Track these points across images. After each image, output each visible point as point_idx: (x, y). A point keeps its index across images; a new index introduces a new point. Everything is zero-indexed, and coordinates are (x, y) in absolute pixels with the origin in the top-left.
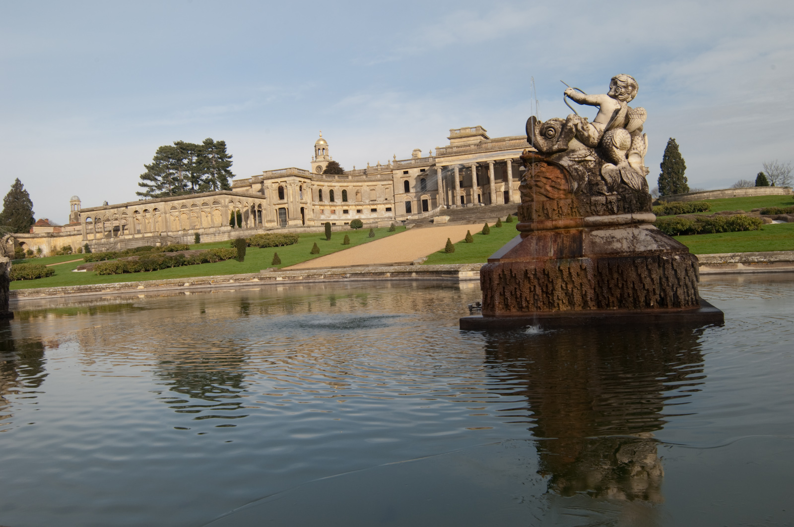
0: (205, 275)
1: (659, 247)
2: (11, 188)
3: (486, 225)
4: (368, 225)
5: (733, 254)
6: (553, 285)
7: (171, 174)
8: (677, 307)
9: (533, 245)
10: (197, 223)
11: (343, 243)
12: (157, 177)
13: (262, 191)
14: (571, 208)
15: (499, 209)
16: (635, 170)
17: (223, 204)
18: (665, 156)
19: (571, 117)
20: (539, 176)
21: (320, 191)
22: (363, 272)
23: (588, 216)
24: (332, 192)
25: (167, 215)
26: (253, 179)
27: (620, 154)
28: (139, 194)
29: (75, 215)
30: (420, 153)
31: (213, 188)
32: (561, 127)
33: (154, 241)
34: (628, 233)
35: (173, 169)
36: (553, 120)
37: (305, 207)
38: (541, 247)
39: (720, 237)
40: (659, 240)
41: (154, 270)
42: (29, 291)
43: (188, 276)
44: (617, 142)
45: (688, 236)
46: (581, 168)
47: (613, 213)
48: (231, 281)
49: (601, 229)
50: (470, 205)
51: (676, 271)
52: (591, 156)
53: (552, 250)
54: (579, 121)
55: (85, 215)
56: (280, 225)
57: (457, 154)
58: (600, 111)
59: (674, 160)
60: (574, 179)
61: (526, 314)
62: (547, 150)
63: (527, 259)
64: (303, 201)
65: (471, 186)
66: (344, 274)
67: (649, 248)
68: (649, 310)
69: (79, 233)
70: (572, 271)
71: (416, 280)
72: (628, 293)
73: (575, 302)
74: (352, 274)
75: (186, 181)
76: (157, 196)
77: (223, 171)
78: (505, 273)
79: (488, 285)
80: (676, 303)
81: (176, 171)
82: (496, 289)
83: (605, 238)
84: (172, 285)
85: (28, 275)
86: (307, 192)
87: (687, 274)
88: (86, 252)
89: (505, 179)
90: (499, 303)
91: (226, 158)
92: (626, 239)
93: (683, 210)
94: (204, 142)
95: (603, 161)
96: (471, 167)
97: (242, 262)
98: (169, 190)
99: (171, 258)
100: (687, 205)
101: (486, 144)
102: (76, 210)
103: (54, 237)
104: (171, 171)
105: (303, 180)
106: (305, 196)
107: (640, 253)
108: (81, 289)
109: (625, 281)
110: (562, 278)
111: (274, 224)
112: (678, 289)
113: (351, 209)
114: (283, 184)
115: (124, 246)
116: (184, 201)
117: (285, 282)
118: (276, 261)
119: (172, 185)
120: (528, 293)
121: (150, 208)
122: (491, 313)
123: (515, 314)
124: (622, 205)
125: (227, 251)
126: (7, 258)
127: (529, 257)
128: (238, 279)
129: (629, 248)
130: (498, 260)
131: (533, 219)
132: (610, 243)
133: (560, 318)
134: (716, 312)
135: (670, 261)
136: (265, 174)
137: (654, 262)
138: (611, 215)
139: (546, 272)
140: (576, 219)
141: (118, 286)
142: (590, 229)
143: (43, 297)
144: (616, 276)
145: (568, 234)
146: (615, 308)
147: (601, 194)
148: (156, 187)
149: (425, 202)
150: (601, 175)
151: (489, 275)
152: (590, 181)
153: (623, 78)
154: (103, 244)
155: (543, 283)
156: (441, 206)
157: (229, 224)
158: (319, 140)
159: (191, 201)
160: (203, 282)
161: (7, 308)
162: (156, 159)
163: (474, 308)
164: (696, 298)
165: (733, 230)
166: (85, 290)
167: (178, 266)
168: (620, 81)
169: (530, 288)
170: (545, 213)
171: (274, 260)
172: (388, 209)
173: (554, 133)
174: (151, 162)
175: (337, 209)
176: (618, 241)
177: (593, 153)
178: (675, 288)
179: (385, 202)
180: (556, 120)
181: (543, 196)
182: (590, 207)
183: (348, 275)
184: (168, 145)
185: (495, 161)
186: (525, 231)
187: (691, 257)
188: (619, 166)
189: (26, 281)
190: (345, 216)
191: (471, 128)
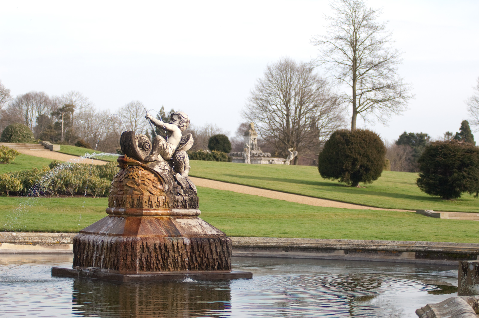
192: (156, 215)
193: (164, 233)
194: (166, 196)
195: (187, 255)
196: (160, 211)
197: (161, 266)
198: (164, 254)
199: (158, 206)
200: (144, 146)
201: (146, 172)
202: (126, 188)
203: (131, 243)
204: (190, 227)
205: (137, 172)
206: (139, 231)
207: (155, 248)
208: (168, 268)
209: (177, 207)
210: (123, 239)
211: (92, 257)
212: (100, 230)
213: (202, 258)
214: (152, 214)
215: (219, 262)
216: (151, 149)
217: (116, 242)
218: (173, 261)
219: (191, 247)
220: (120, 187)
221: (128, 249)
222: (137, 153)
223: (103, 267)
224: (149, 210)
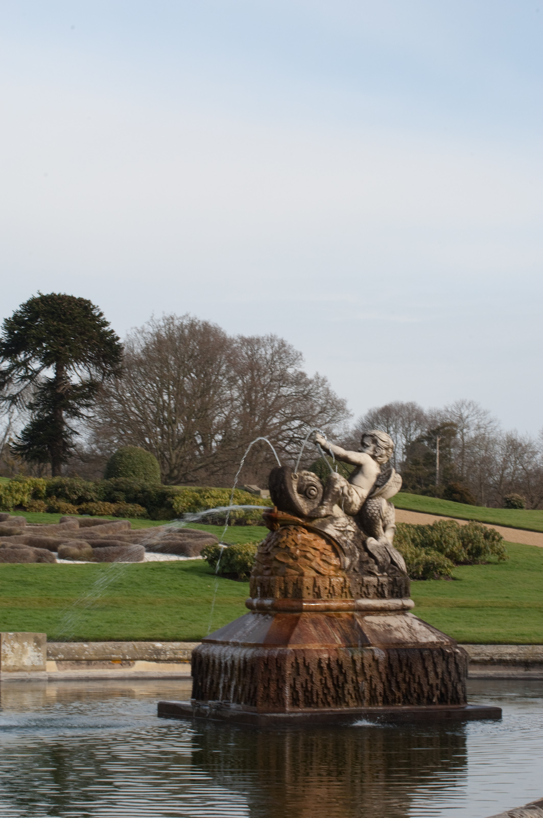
146: (400, 704)
147: (371, 574)
181: (313, 571)
188: (380, 541)
192: (328, 609)
193: (339, 641)
194: (346, 576)
195: (381, 679)
196: (334, 604)
197: (333, 698)
198: (337, 677)
199: (332, 594)
200: (308, 491)
201: (310, 536)
202: (275, 564)
203: (276, 659)
204: (388, 630)
205: (293, 537)
206: (293, 637)
207: (320, 667)
208: (345, 702)
209: (367, 596)
210: (265, 653)
211: (218, 684)
212: (232, 636)
213: (409, 684)
214: (320, 609)
215: (441, 691)
216: (320, 496)
217: (252, 659)
218: (355, 690)
219: (387, 665)
220: (265, 562)
221: (270, 670)
222: (294, 503)
223: (234, 701)
224: (314, 602)
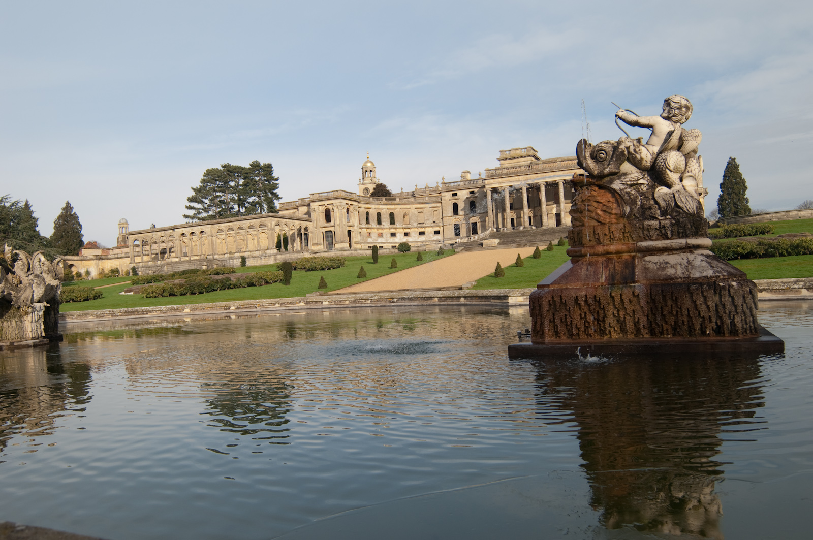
0: (251, 299)
1: (715, 273)
2: (61, 211)
3: (537, 248)
4: (416, 249)
5: (797, 279)
6: (604, 312)
7: (218, 196)
8: (734, 335)
9: (583, 271)
10: (243, 246)
11: (390, 266)
12: (204, 200)
13: (308, 213)
14: (623, 232)
15: (550, 232)
16: (689, 193)
17: (269, 227)
18: (725, 176)
19: (623, 140)
20: (589, 200)
21: (367, 214)
22: (410, 297)
23: (641, 241)
24: (379, 215)
25: (214, 238)
26: (300, 201)
27: (673, 177)
28: (186, 217)
29: (123, 238)
30: (469, 174)
31: (259, 211)
32: (612, 149)
33: (200, 263)
34: (683, 259)
35: (220, 191)
36: (604, 143)
37: (352, 230)
38: (592, 273)
39: (784, 261)
40: (715, 266)
41: (200, 293)
42: (78, 314)
43: (234, 300)
44: (670, 165)
45: (749, 260)
46: (633, 192)
47: (667, 238)
48: (277, 305)
49: (655, 255)
50: (521, 228)
51: (733, 298)
52: (644, 179)
53: (603, 276)
54: (631, 144)
55: (132, 237)
56: (327, 248)
57: (507, 175)
58: (653, 133)
59: (734, 181)
60: (627, 203)
61: (576, 341)
62: (598, 173)
63: (578, 285)
64: (350, 224)
65: (522, 208)
66: (391, 298)
67: (705, 274)
68: (705, 339)
69: (126, 255)
70: (624, 297)
71: (465, 305)
72: (683, 321)
73: (627, 330)
74: (399, 298)
75: (233, 204)
76: (203, 219)
77: (269, 194)
78: (555, 299)
79: (537, 312)
80: (734, 331)
81: (223, 194)
82: (546, 316)
83: (658, 264)
84: (218, 308)
85: (77, 297)
86: (354, 214)
87: (745, 301)
88: (133, 275)
89: (557, 201)
90: (549, 330)
91: (273, 180)
92: (681, 264)
93: (744, 232)
94: (251, 165)
95: (656, 184)
96: (521, 189)
97: (288, 286)
98: (216, 213)
99: (217, 281)
100: (748, 228)
101: (537, 166)
102: (124, 232)
103: (103, 259)
104: (218, 194)
105: (350, 202)
106: (352, 219)
107: (695, 280)
108: (129, 312)
109: (679, 308)
110: (614, 305)
111: (321, 248)
112: (735, 317)
113: (398, 232)
114: (330, 207)
115: (170, 269)
116: (231, 224)
117: (331, 307)
118: (323, 285)
119: (219, 208)
120: (579, 320)
121: (197, 230)
122: (540, 340)
123: (565, 341)
124: (676, 229)
125: (273, 274)
126: (57, 281)
127: (579, 283)
128: (284, 303)
129: (683, 274)
130: (548, 286)
131: (584, 244)
132: (663, 269)
133: (611, 346)
134: (776, 341)
135: (727, 287)
136: (312, 197)
137: (710, 288)
138: (664, 239)
139: (597, 299)
140: (628, 244)
141: (165, 309)
142: (642, 255)
143: (90, 320)
144: (670, 303)
145: (620, 260)
148: (203, 209)
149: (475, 224)
150: (654, 198)
151: (538, 301)
152: (642, 205)
153: (677, 99)
154: (150, 267)
155: (594, 309)
156: (491, 229)
157: (275, 247)
158: (367, 162)
159: (237, 224)
160: (249, 306)
161: (57, 330)
162: (203, 181)
163: (523, 335)
164: (754, 326)
165: (798, 254)
166: (132, 313)
167: (224, 289)
168: (674, 102)
169: (581, 314)
170: (596, 237)
171: (320, 284)
172: (437, 232)
173: (605, 156)
174: (198, 184)
175: (384, 231)
176: (672, 266)
177: (646, 176)
178: (732, 316)
179: (433, 224)
180: (607, 143)
182: (643, 231)
183: (395, 300)
184: (215, 167)
185: (546, 182)
186: (575, 257)
187: (749, 284)
189: (74, 303)
190: (392, 239)
191: (522, 149)
